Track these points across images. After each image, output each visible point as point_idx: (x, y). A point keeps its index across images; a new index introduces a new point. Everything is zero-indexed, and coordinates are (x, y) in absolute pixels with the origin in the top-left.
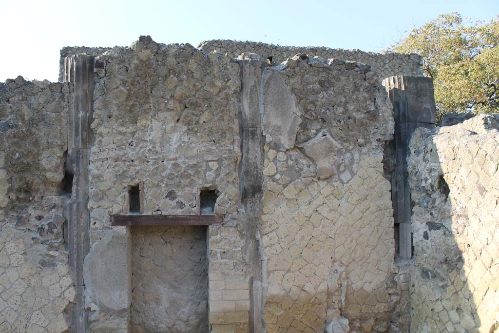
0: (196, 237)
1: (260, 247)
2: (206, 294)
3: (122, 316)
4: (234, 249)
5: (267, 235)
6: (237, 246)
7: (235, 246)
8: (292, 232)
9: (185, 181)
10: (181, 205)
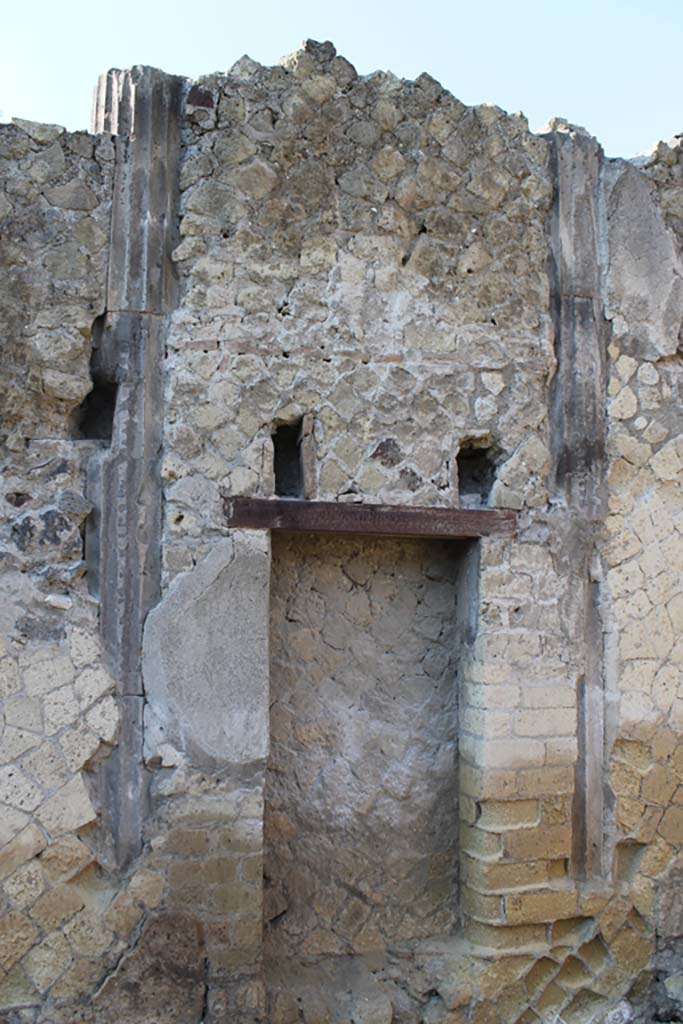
0: (432, 572)
1: (600, 599)
2: (453, 726)
3: (249, 783)
4: (541, 602)
5: (617, 568)
6: (548, 592)
7: (544, 594)
8: (673, 564)
9: (423, 419)
10: (412, 480)
